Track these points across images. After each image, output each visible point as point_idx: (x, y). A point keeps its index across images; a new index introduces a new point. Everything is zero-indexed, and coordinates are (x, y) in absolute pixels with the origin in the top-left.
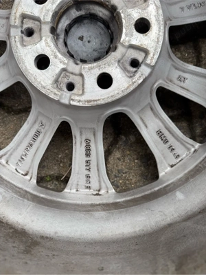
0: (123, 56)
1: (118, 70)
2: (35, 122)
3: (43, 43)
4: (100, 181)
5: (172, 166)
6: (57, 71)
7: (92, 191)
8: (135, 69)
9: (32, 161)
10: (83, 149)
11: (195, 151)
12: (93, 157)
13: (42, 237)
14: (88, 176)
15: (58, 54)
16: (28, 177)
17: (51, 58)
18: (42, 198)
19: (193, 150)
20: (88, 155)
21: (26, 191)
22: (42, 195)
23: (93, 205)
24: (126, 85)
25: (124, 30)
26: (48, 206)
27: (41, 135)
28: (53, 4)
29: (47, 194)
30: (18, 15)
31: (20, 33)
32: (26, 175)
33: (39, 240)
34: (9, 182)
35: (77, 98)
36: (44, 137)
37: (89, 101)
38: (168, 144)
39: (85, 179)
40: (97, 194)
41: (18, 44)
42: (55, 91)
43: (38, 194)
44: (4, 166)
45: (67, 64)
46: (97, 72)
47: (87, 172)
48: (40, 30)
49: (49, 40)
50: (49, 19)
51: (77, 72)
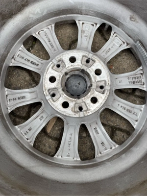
0: (59, 92)
1: (54, 87)
2: (57, 48)
3: (80, 64)
4: (18, 62)
5: (7, 96)
6: (66, 64)
7: (16, 56)
8: (51, 94)
9: (43, 39)
10: (35, 62)
11: (8, 109)
12: (29, 64)
13: (5, 23)
14: (23, 58)
15: (73, 67)
16: (37, 33)
17: (72, 64)
18: (24, 34)
19: (9, 108)
20: (32, 62)
21: (30, 29)
22: (25, 34)
23: (9, 52)
24: (46, 87)
25: (68, 97)
26: (18, 33)
27: (51, 48)
28: (93, 75)
29: (25, 36)
30: (96, 60)
31: (89, 57)
32: (39, 33)
33: (4, 21)
34: (38, 24)
35: (52, 65)
36: (49, 48)
37: (48, 69)
38: (17, 99)
39: (23, 56)
40: (13, 58)
41: (84, 54)
42: (59, 59)
43: (26, 33)
44: (47, 26)
45: (66, 69)
46: (57, 78)
47: (25, 58)
48: (86, 66)
49: (80, 67)
50: (88, 71)
51: (62, 71)
